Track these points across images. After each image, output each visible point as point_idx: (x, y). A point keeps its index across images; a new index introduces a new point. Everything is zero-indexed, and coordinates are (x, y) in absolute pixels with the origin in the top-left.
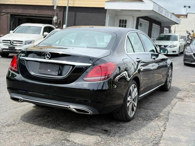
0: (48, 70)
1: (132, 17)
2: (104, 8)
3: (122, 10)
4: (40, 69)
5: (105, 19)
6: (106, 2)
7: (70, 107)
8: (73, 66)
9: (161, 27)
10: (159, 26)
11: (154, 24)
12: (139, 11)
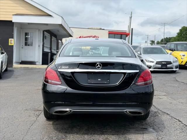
0: (99, 80)
1: (38, 30)
2: (12, 21)
3: (29, 24)
4: (89, 79)
5: (13, 32)
6: (13, 15)
7: (126, 111)
8: (125, 73)
9: (57, 40)
10: (56, 39)
11: (53, 37)
12: (47, 24)
